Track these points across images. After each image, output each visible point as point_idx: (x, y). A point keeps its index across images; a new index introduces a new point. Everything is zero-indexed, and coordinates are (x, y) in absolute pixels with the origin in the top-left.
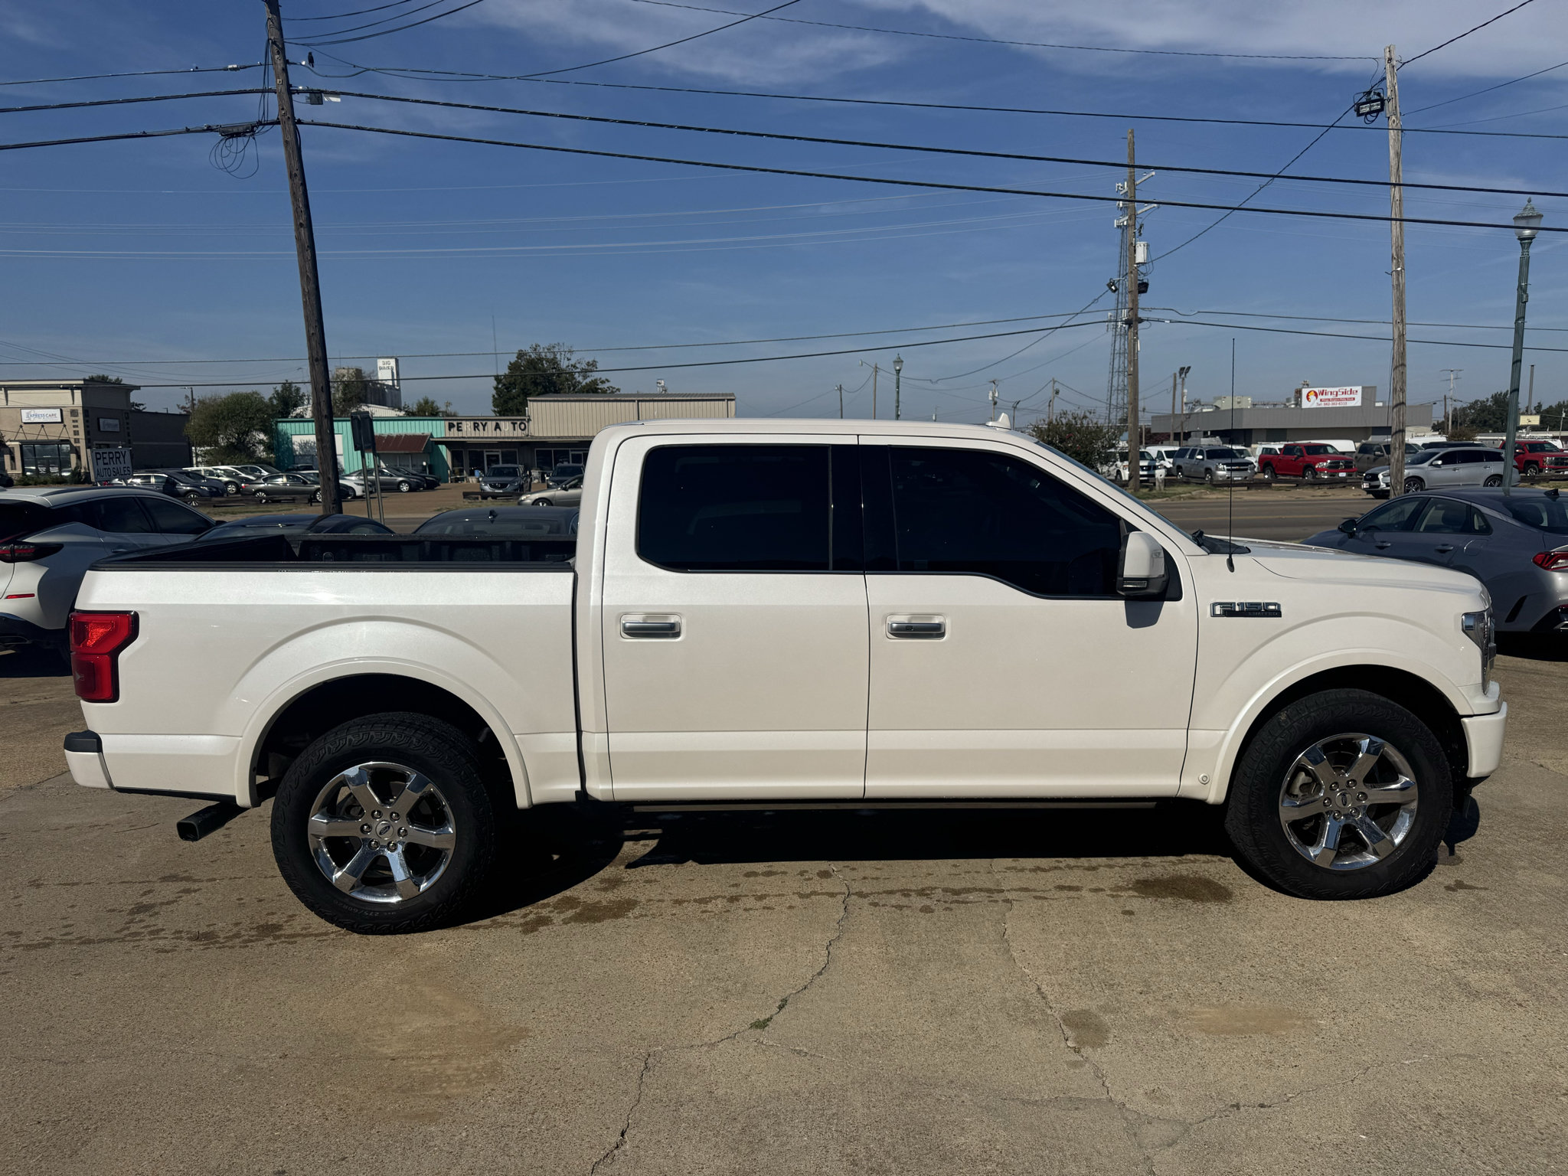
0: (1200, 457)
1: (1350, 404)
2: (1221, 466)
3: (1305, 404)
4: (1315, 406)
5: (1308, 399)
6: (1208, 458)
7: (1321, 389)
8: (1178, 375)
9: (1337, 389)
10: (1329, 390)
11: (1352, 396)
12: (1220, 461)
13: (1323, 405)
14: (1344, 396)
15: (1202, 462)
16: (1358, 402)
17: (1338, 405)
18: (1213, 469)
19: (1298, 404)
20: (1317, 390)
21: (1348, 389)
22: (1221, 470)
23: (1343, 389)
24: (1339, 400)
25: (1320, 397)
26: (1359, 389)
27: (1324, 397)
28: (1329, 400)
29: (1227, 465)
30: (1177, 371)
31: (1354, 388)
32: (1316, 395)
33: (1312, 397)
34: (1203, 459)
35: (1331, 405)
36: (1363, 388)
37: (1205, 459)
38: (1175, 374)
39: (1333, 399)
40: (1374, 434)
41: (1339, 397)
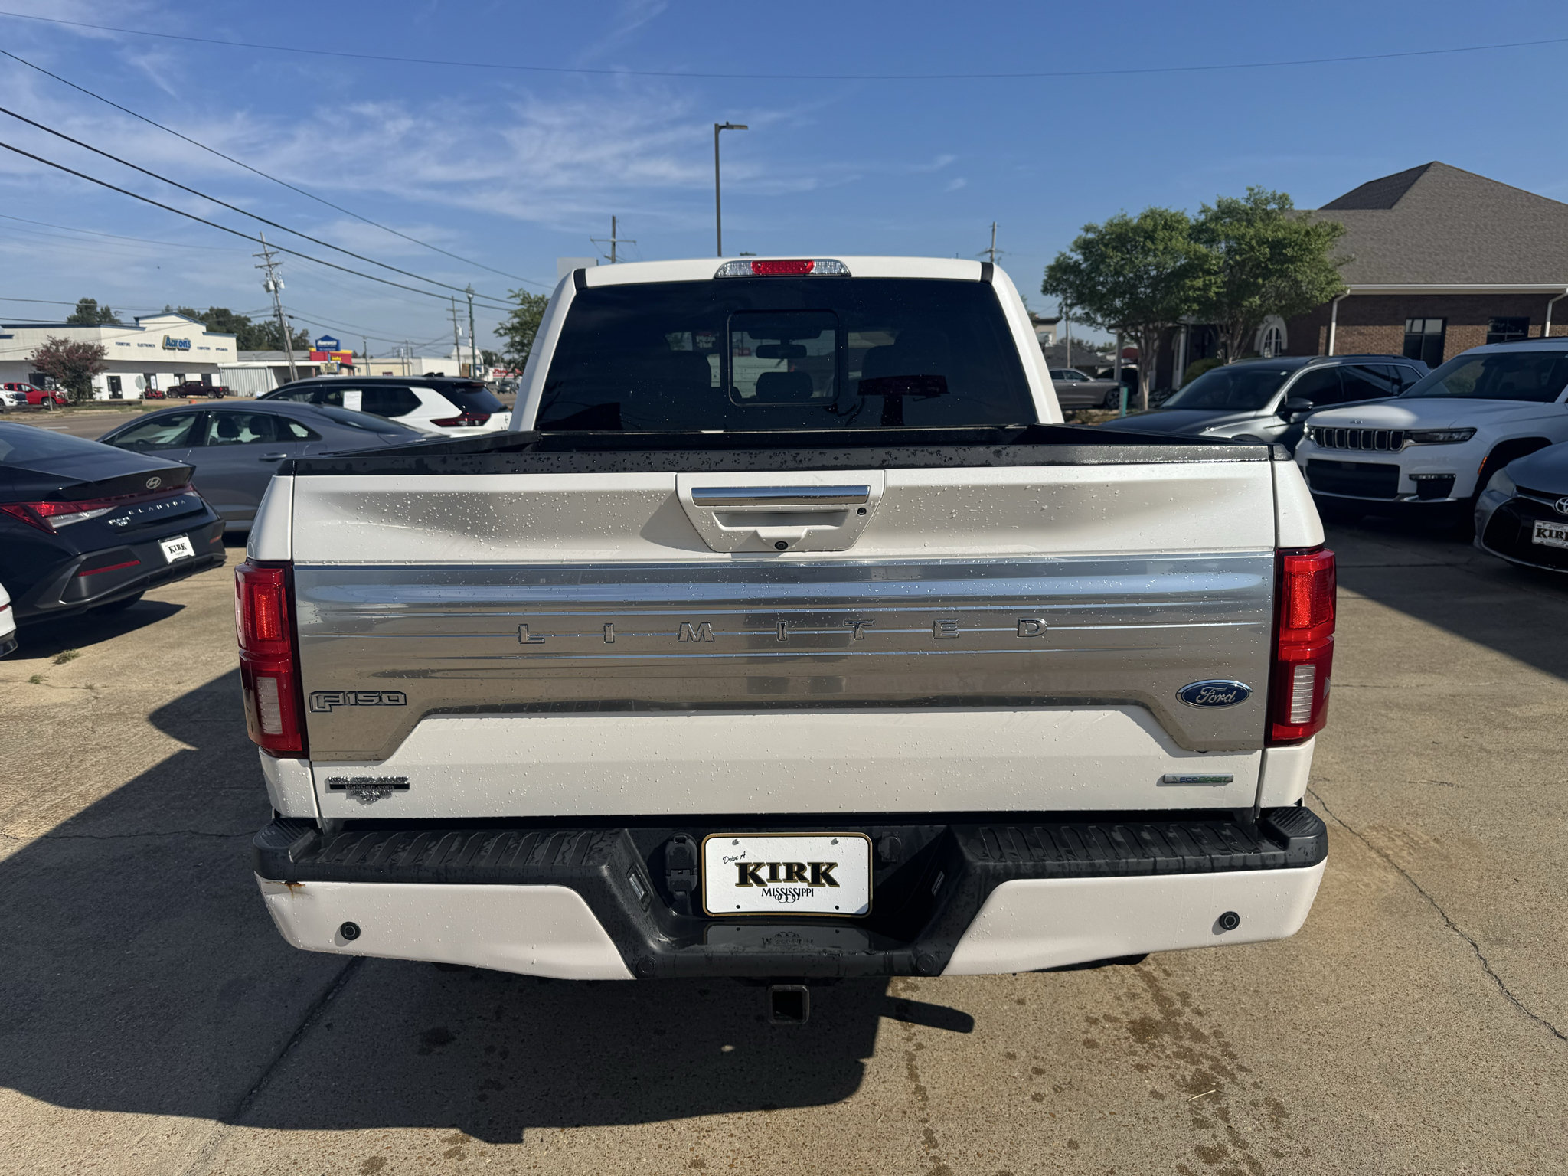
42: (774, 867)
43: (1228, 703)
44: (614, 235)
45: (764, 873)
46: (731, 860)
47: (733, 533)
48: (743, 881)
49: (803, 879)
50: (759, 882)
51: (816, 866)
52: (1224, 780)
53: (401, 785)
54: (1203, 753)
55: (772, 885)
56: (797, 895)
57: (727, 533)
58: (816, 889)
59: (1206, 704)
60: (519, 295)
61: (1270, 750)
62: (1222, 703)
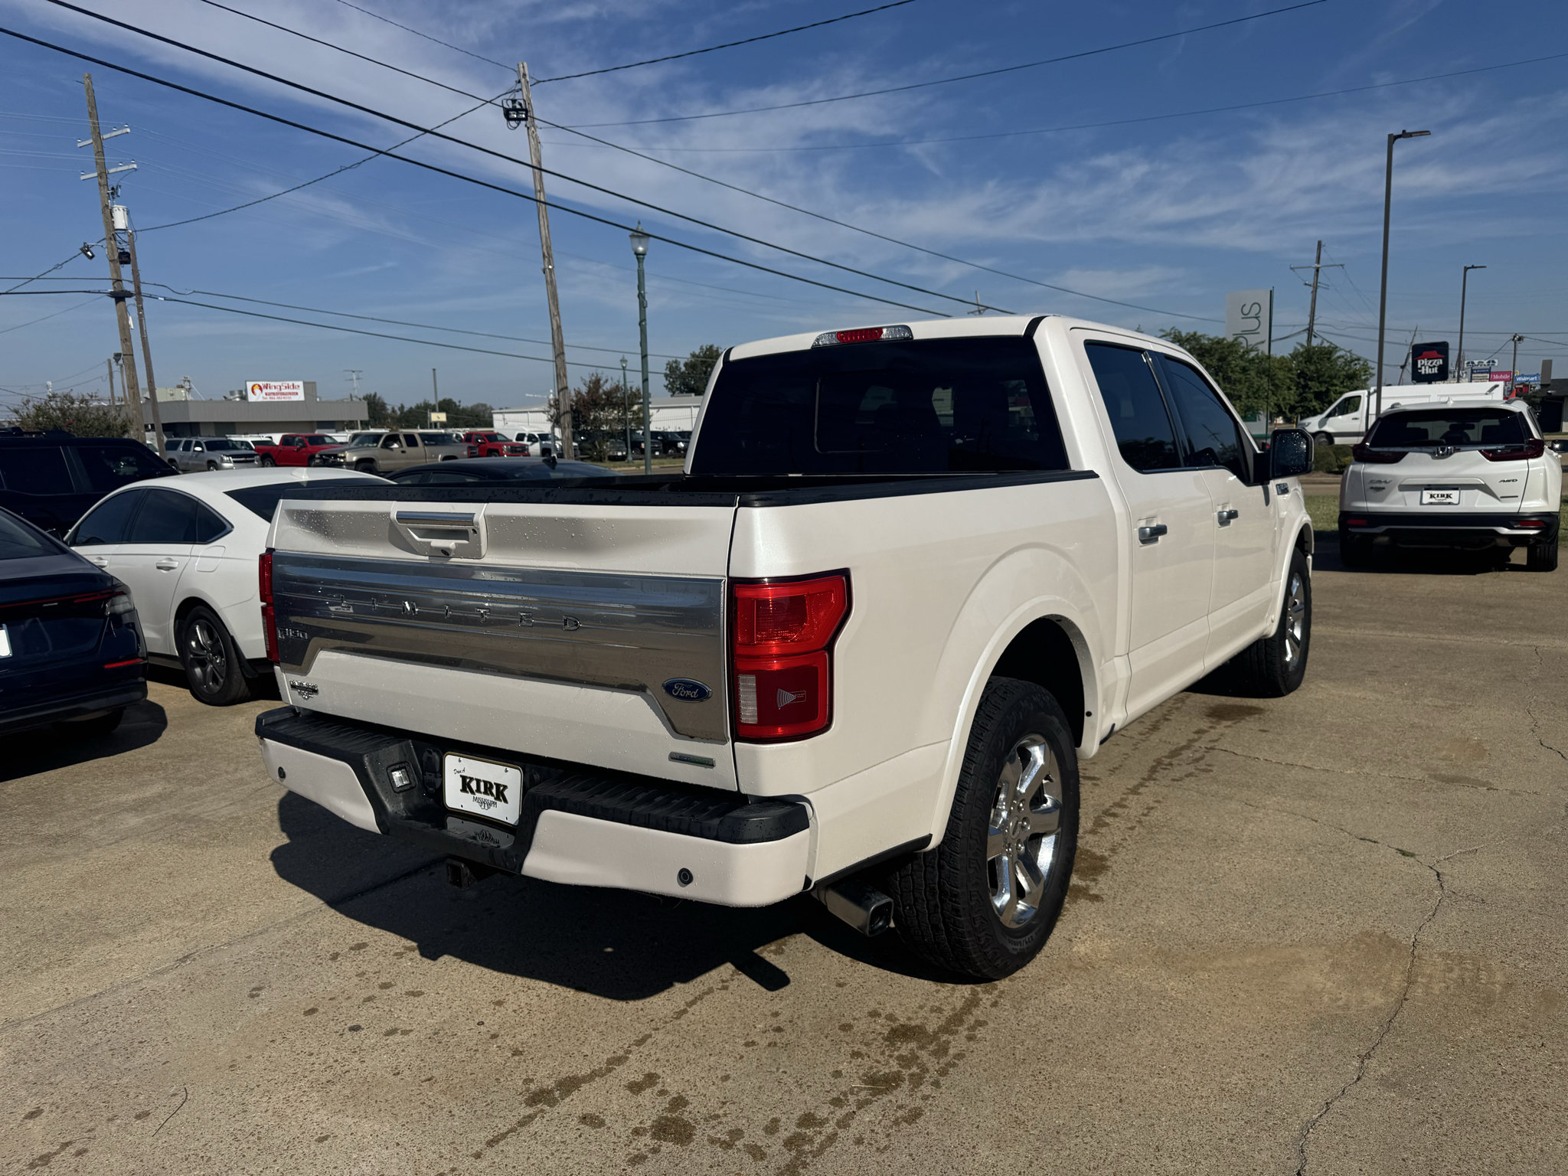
0: (198, 449)
1: (294, 398)
2: (226, 458)
3: (252, 398)
4: (261, 400)
5: (253, 392)
6: (208, 449)
7: (265, 383)
8: (113, 361)
9: (280, 383)
10: (272, 384)
11: (295, 391)
12: (224, 452)
13: (268, 399)
14: (287, 391)
15: (201, 455)
16: (301, 397)
17: (283, 399)
18: (218, 461)
19: (244, 398)
20: (261, 383)
21: (291, 383)
22: (227, 462)
23: (286, 383)
24: (283, 394)
25: (265, 391)
26: (300, 383)
27: (268, 391)
28: (274, 394)
29: (233, 456)
30: (111, 357)
31: (296, 383)
32: (261, 389)
33: (257, 390)
34: (202, 451)
35: (276, 399)
36: (304, 383)
37: (205, 450)
38: (109, 361)
39: (277, 394)
40: (319, 428)
41: (283, 391)
42: (478, 781)
43: (693, 699)
44: (1318, 261)
45: (474, 785)
46: (458, 772)
47: (424, 543)
48: (464, 790)
49: (492, 794)
50: (472, 792)
51: (498, 786)
52: (708, 763)
53: (314, 691)
54: (692, 738)
55: (478, 795)
56: (490, 804)
57: (420, 542)
58: (498, 802)
59: (678, 697)
60: (1170, 334)
61: (736, 744)
62: (689, 698)
